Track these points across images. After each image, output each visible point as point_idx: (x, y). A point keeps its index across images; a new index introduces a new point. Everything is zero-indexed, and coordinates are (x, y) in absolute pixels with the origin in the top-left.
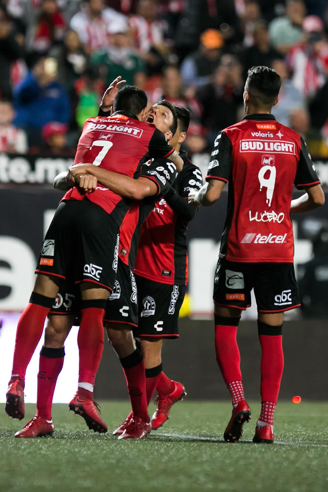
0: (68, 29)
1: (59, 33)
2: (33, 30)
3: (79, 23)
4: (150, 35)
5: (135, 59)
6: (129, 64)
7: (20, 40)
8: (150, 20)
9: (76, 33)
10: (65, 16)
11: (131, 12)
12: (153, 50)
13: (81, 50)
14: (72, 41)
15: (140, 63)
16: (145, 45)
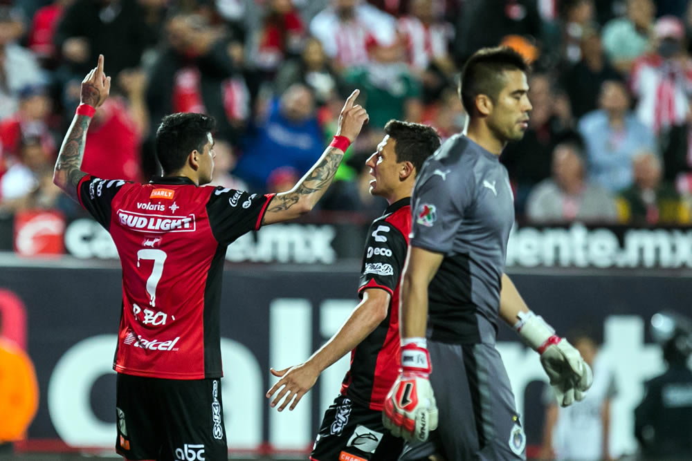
0: (308, 35)
1: (295, 41)
2: (257, 37)
3: (324, 27)
4: (428, 46)
5: (405, 79)
6: (397, 88)
7: (235, 52)
8: (427, 22)
9: (319, 42)
10: (303, 17)
11: (401, 11)
12: (433, 67)
13: (328, 66)
14: (314, 55)
15: (413, 86)
16: (421, 59)
